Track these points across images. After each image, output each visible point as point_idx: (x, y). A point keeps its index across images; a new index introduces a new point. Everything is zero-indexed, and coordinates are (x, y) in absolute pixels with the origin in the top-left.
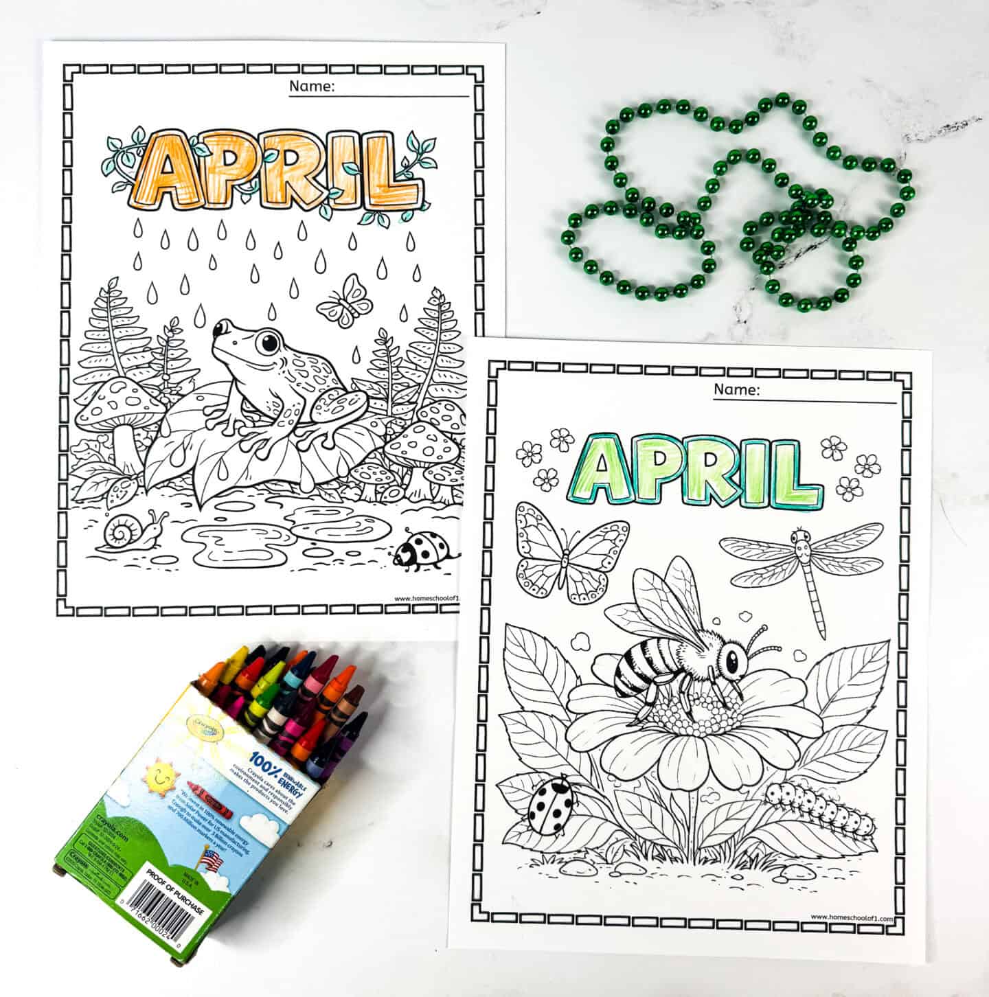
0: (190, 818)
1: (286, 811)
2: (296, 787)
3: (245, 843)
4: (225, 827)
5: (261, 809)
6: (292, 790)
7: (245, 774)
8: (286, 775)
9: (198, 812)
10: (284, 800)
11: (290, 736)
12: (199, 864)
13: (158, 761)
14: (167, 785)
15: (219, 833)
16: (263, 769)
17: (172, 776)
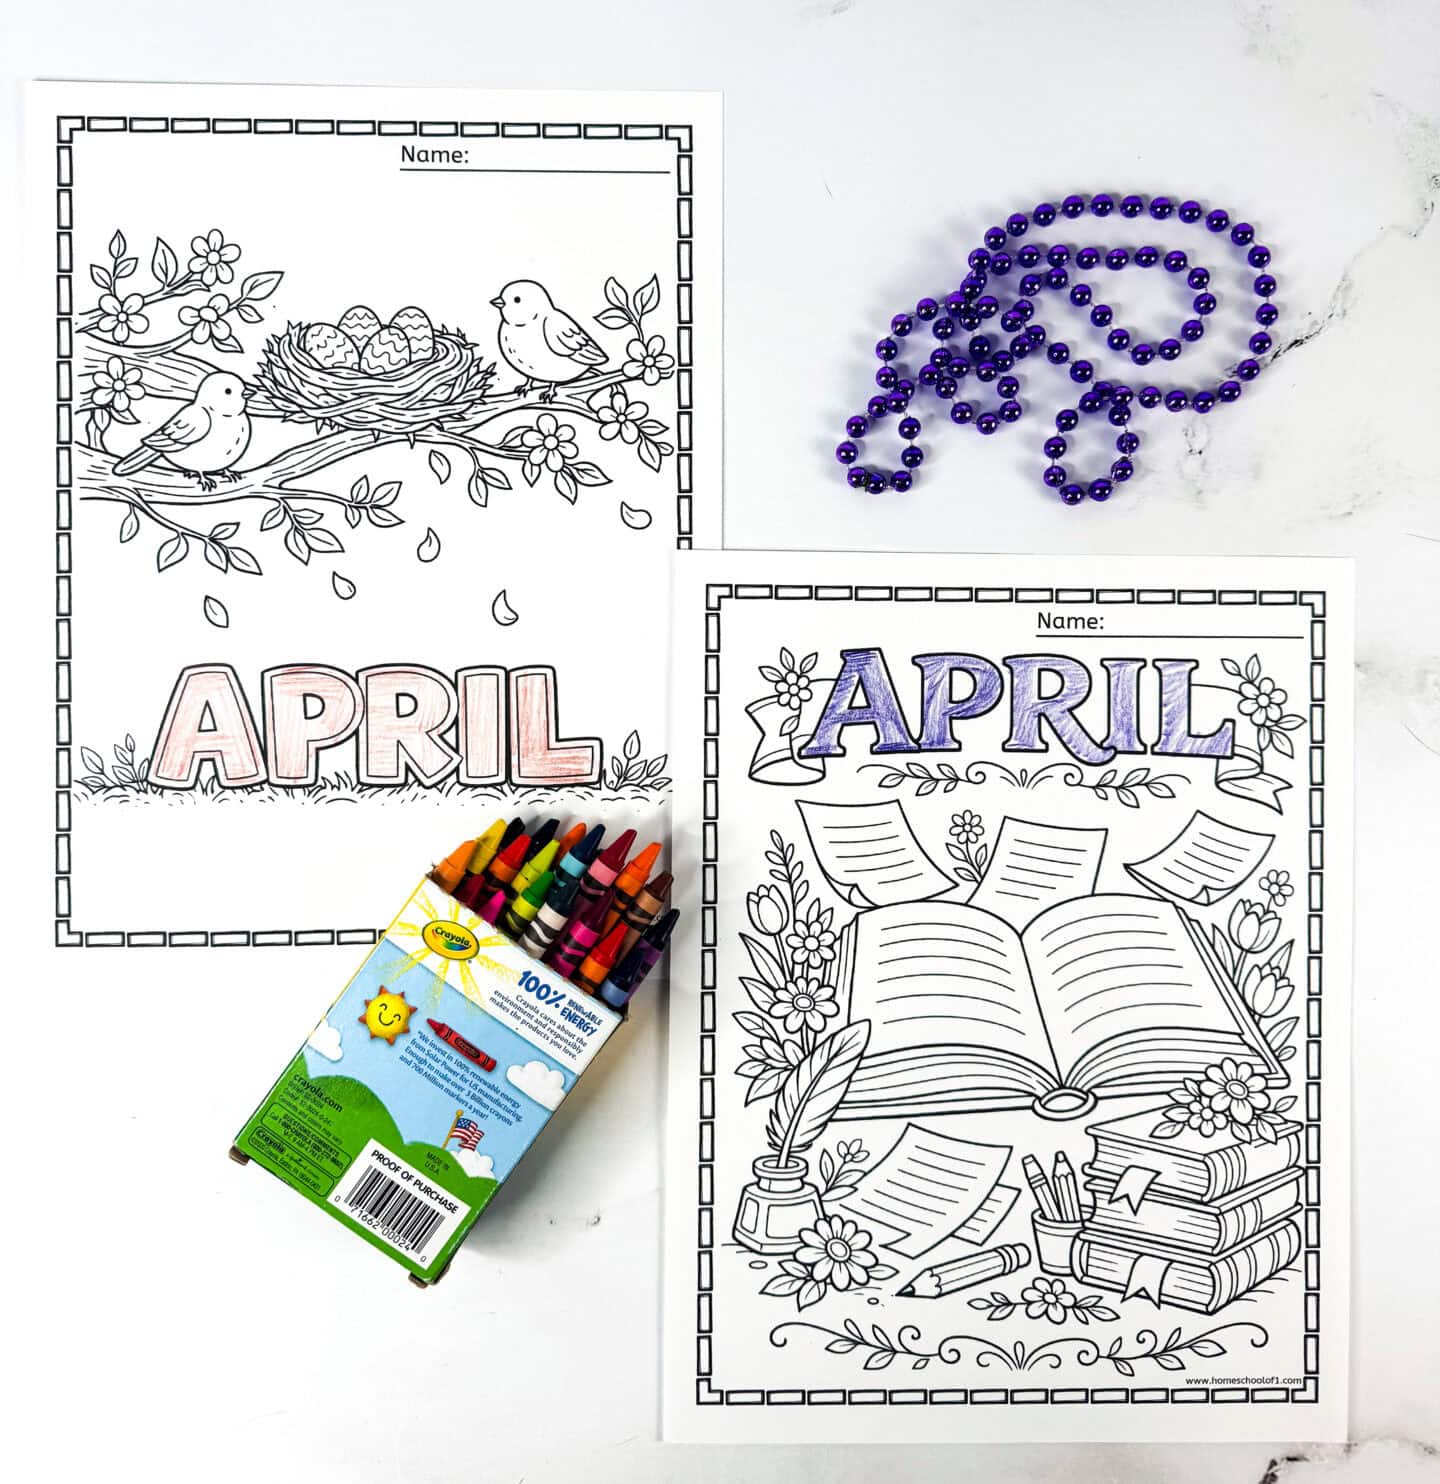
0: (432, 1073)
1: (574, 1056)
2: (587, 1020)
3: (515, 1104)
4: (485, 1083)
5: (537, 1054)
6: (582, 1025)
7: (512, 1004)
8: (571, 1003)
9: (444, 1063)
10: (570, 1039)
11: (578, 946)
12: (448, 1140)
13: (382, 991)
14: (397, 1026)
15: (476, 1092)
16: (539, 996)
17: (403, 1013)
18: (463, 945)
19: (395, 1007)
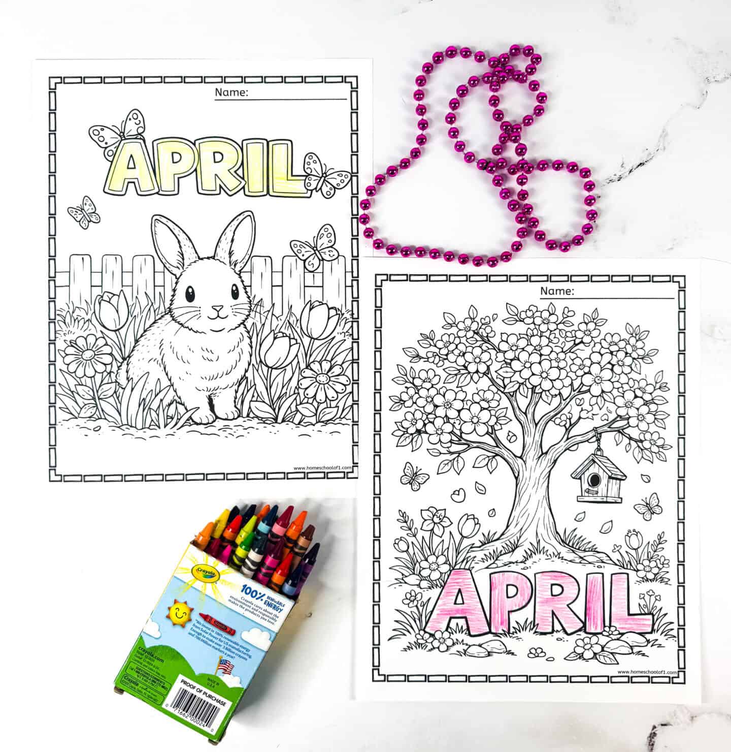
0: (205, 639)
2: (277, 605)
3: (247, 650)
4: (232, 642)
5: (254, 624)
6: (275, 608)
7: (239, 601)
8: (268, 598)
9: (210, 634)
10: (270, 616)
11: (269, 568)
12: (217, 671)
13: (176, 602)
14: (185, 618)
15: (227, 646)
16: (252, 596)
17: (187, 612)
18: (212, 575)
19: (183, 609)
